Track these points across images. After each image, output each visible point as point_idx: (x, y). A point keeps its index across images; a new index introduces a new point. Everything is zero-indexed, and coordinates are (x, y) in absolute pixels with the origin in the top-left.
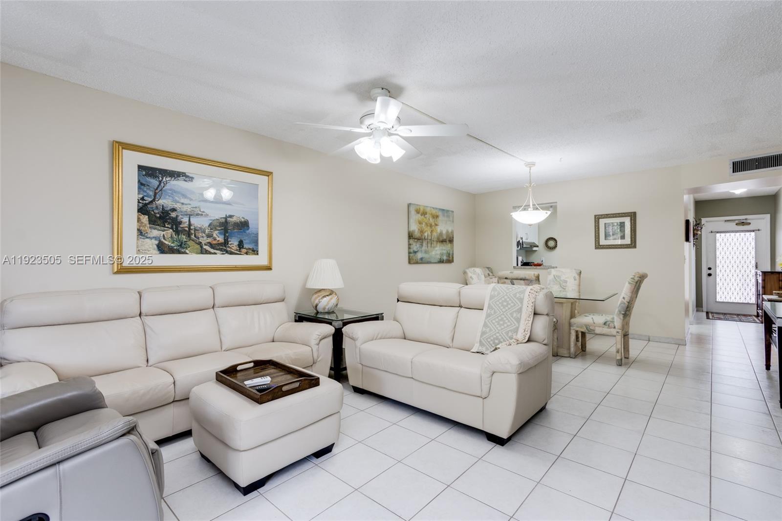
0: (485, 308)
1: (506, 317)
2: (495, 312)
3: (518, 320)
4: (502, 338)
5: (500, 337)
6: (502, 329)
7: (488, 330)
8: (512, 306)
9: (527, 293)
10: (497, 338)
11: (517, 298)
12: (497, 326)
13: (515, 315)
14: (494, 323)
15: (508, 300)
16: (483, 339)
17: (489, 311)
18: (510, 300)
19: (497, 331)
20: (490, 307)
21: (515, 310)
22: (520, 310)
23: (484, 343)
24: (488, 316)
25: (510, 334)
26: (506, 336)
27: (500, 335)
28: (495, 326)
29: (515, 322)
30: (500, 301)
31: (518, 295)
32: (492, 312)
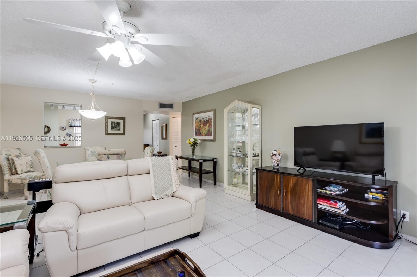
0: (151, 172)
1: (164, 175)
2: (158, 174)
3: (170, 175)
4: (166, 186)
5: (165, 186)
6: (165, 182)
7: (157, 184)
8: (165, 169)
9: (171, 160)
10: (164, 187)
11: (167, 164)
12: (162, 181)
13: (168, 173)
14: (159, 180)
15: (163, 165)
16: (157, 190)
17: (154, 173)
18: (164, 165)
19: (163, 184)
20: (154, 171)
21: (167, 170)
22: (170, 170)
23: (158, 192)
24: (155, 176)
25: (169, 183)
26: (168, 185)
27: (165, 185)
28: (160, 181)
29: (170, 176)
30: (159, 167)
31: (167, 162)
32: (156, 173)
